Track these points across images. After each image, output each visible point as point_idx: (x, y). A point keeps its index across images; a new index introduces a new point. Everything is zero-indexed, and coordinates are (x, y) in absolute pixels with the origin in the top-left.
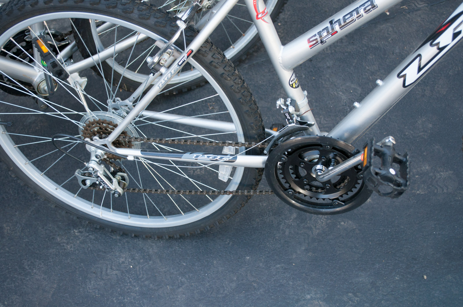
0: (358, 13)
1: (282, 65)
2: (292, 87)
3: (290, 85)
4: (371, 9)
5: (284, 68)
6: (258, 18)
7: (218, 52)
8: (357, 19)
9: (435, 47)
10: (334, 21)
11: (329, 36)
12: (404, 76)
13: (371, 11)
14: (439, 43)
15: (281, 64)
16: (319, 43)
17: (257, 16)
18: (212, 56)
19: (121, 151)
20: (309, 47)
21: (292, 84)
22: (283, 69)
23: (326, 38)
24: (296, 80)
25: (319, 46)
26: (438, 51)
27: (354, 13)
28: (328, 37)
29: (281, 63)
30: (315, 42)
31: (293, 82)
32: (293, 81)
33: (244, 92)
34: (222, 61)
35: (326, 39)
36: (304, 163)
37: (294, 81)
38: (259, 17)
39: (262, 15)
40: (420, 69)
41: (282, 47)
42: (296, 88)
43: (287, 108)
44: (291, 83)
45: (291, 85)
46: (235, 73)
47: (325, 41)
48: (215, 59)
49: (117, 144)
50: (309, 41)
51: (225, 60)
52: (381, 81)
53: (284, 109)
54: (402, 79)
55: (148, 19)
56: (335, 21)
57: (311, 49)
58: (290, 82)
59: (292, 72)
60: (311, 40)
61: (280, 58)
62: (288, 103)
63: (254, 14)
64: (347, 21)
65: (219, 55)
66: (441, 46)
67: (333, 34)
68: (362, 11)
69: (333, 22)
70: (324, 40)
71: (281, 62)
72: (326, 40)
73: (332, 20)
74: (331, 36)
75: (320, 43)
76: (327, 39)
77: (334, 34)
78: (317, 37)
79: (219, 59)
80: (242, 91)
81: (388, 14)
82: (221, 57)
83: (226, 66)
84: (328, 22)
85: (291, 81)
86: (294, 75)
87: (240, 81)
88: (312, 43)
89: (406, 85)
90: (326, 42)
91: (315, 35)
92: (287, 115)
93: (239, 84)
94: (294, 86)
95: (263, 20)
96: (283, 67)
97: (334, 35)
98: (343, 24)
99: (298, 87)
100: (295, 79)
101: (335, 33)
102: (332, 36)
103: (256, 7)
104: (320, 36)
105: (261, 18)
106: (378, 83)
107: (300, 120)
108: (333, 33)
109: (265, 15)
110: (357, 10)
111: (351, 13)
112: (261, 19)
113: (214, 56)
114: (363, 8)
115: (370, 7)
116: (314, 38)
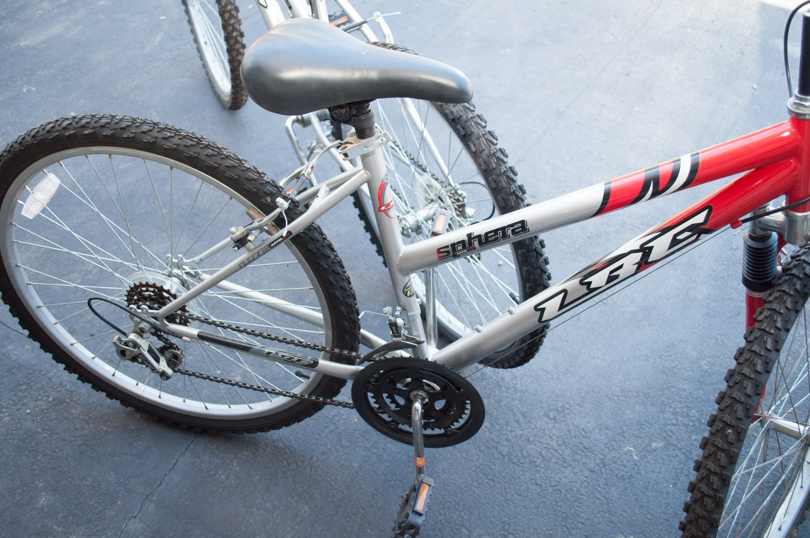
0: (504, 232)
3: (404, 292)
5: (400, 272)
6: (380, 211)
8: (501, 239)
9: (585, 287)
11: (465, 251)
12: (543, 310)
13: (521, 234)
14: (590, 283)
17: (380, 207)
20: (437, 258)
21: (407, 292)
23: (460, 252)
26: (588, 291)
27: (500, 232)
28: (463, 252)
30: (445, 254)
31: (408, 289)
35: (460, 254)
37: (410, 288)
38: (381, 209)
39: (385, 208)
40: (562, 306)
42: (410, 296)
43: (395, 320)
47: (458, 255)
50: (439, 252)
53: (391, 320)
54: (539, 312)
56: (475, 235)
57: (438, 260)
58: (405, 289)
60: (441, 250)
62: (397, 313)
64: (489, 239)
66: (592, 286)
67: (470, 250)
68: (509, 232)
69: (472, 237)
70: (457, 253)
71: (399, 264)
73: (471, 233)
75: (452, 257)
78: (450, 249)
84: (466, 235)
88: (442, 255)
89: (543, 320)
91: (447, 247)
92: (394, 328)
94: (408, 295)
95: (387, 214)
98: (483, 241)
99: (413, 295)
100: (412, 286)
101: (472, 249)
102: (467, 251)
103: (380, 197)
104: (454, 249)
105: (384, 211)
107: (408, 334)
109: (389, 208)
110: (503, 229)
111: (496, 232)
114: (512, 228)
115: (520, 229)
116: (446, 250)
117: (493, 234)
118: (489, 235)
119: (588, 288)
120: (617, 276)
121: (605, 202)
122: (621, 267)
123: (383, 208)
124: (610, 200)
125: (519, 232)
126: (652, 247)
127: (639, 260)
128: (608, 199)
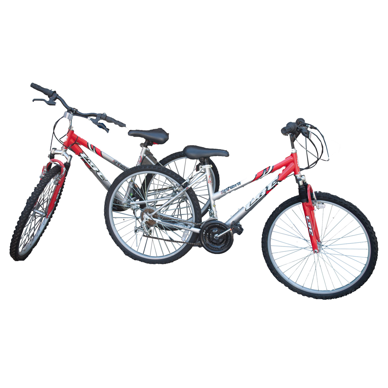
17: (209, 182)
19: (155, 219)
44: (214, 205)
49: (154, 217)
55: (177, 177)
88: (222, 193)
89: (246, 210)
104: (225, 191)
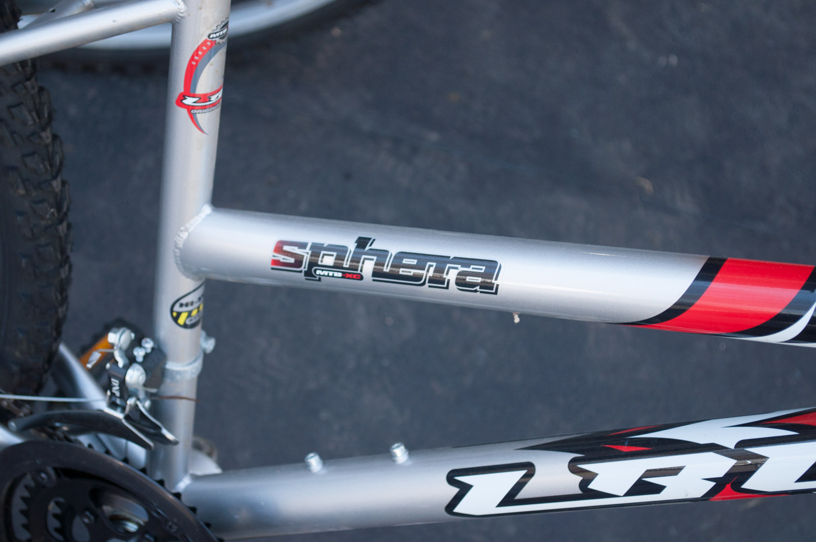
0: (439, 270)
1: (178, 254)
2: (176, 319)
3: (172, 311)
4: (478, 288)
5: (179, 262)
6: (180, 103)
7: (34, 103)
8: (427, 284)
9: (578, 479)
10: (371, 245)
11: (336, 274)
12: (465, 489)
13: (476, 291)
14: (594, 475)
15: (177, 251)
16: (301, 272)
17: (183, 96)
18: (10, 107)
20: (270, 262)
21: (179, 314)
22: (177, 263)
23: (326, 273)
24: (198, 308)
25: (298, 277)
26: (579, 492)
27: (432, 266)
28: (331, 274)
29: (178, 248)
30: (292, 260)
31: (184, 309)
32: (187, 305)
33: (47, 245)
34: (33, 134)
35: (324, 275)
36: (96, 517)
37: (190, 308)
38: (185, 102)
39: (195, 102)
40: (509, 499)
41: (207, 209)
42: (185, 326)
43: (126, 367)
45: (175, 314)
46: (50, 185)
47: (318, 277)
48: (13, 118)
50: (279, 249)
51: (40, 137)
52: (407, 453)
53: (116, 362)
54: (455, 490)
56: (374, 246)
57: (272, 269)
58: (177, 305)
59: (199, 283)
60: (286, 248)
61: (184, 235)
62: (139, 353)
63: (178, 85)
64: (402, 271)
65: (34, 114)
66: (593, 486)
67: (348, 276)
68: (452, 276)
69: (368, 248)
70: (318, 272)
71: (181, 245)
72: (322, 277)
73: (370, 239)
74: (340, 275)
75: (303, 274)
76: (328, 276)
77: (350, 276)
78: (306, 254)
79: (24, 123)
80: (43, 241)
81: (517, 320)
82: (35, 121)
83: (32, 154)
84: (355, 239)
85: (181, 305)
86: (199, 293)
87: (53, 214)
89: (457, 510)
90: (320, 280)
91: (302, 246)
92: (115, 383)
93: (42, 218)
94: (181, 320)
95: (192, 117)
96: (178, 259)
97: (349, 278)
98: (386, 269)
99: (193, 326)
100: (195, 305)
101: (355, 276)
102: (343, 277)
103: (192, 72)
104: (314, 258)
105: (189, 108)
106: (394, 453)
107: (147, 412)
108: (349, 273)
109: (204, 108)
110: (442, 262)
111: (423, 259)
112: (189, 112)
113: (13, 110)
114: (461, 269)
115: (479, 280)
116: (296, 250)
117: (414, 262)
118: (405, 261)
119: (584, 485)
120: (659, 489)
121: (686, 301)
122: (675, 471)
123: (189, 101)
124: (698, 302)
125: (473, 285)
126: (764, 458)
127: (721, 474)
128: (697, 298)
